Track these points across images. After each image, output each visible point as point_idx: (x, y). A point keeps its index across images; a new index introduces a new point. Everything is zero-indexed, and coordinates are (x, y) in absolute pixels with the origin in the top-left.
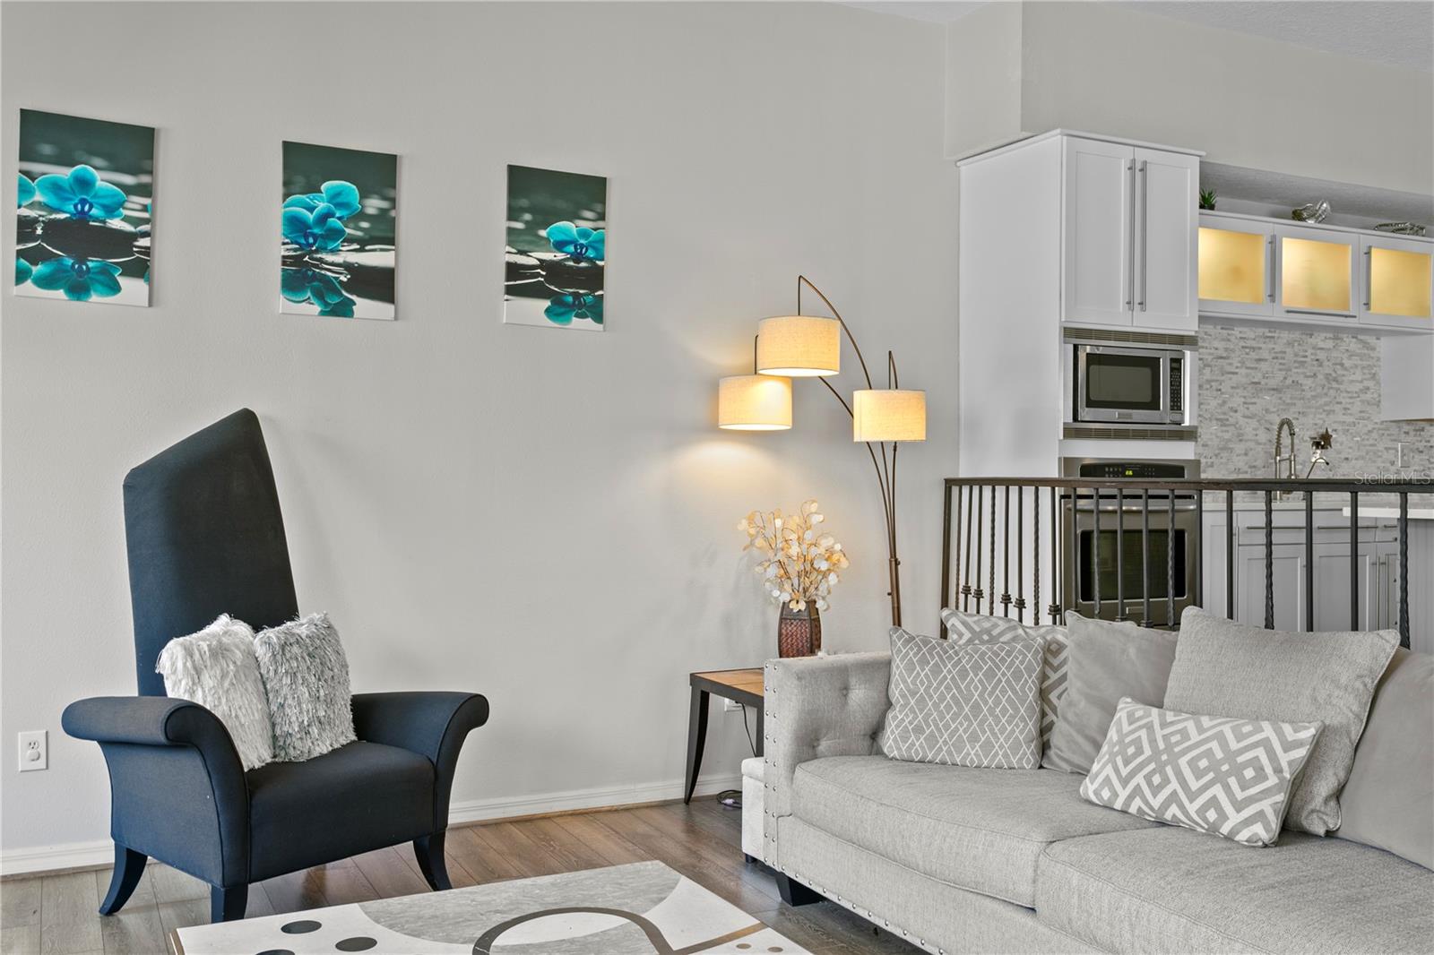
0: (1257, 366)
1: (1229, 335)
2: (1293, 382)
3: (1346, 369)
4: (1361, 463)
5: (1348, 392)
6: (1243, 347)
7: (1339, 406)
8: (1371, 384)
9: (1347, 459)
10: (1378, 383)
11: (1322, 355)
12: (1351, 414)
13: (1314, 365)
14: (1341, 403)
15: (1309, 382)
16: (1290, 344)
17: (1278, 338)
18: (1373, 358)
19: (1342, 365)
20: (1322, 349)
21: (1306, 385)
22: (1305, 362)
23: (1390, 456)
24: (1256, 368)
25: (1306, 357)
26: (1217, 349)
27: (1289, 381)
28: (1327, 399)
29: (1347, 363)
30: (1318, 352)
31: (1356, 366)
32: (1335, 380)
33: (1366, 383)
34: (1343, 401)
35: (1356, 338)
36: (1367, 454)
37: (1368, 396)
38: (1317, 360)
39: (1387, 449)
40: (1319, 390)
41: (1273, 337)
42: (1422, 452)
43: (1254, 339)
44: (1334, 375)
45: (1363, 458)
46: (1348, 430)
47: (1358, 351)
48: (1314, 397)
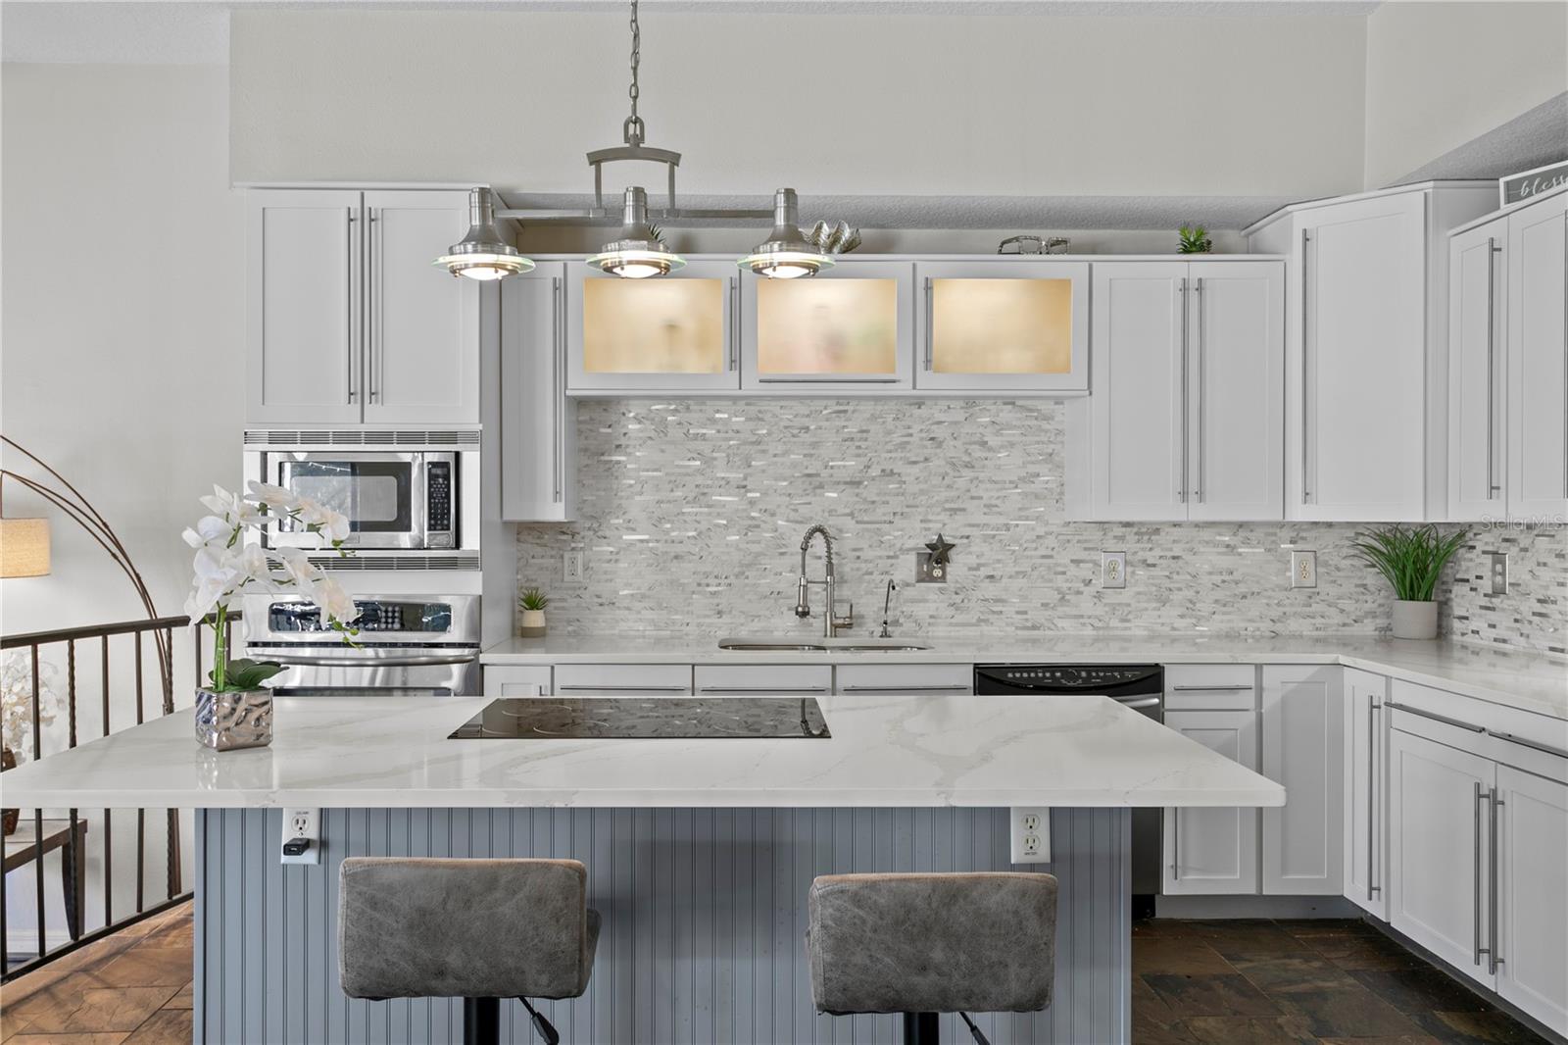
0: (812, 452)
1: (760, 412)
2: (883, 471)
3: (990, 449)
4: (1021, 582)
5: (995, 482)
6: (786, 427)
7: (976, 502)
8: (1043, 469)
9: (991, 577)
10: (1059, 466)
11: (939, 432)
12: (1000, 514)
13: (925, 447)
14: (981, 498)
15: (915, 470)
16: (873, 418)
17: (854, 412)
18: (1046, 431)
19: (984, 444)
20: (940, 423)
21: (909, 475)
22: (908, 443)
23: (1085, 571)
24: (811, 455)
25: (911, 435)
26: (738, 432)
27: (875, 472)
28: (954, 494)
29: (993, 441)
30: (934, 427)
31: (1012, 445)
32: (969, 466)
33: (1032, 469)
34: (985, 496)
35: (1014, 404)
36: (1034, 569)
37: (1037, 486)
38: (932, 439)
39: (1076, 562)
40: (936, 480)
41: (845, 411)
42: (1154, 565)
43: (808, 416)
44: (966, 459)
45: (1024, 574)
46: (994, 536)
47: (1018, 423)
48: (922, 492)
